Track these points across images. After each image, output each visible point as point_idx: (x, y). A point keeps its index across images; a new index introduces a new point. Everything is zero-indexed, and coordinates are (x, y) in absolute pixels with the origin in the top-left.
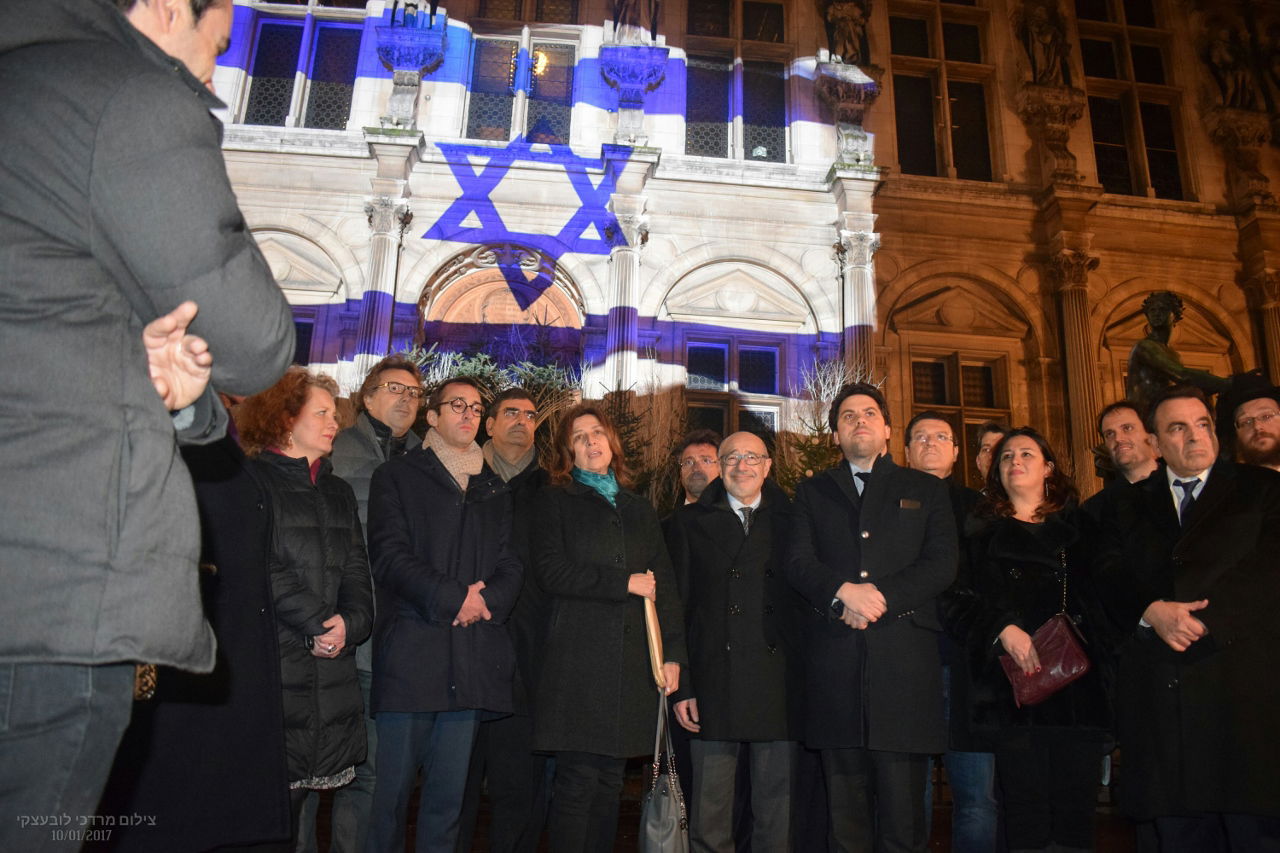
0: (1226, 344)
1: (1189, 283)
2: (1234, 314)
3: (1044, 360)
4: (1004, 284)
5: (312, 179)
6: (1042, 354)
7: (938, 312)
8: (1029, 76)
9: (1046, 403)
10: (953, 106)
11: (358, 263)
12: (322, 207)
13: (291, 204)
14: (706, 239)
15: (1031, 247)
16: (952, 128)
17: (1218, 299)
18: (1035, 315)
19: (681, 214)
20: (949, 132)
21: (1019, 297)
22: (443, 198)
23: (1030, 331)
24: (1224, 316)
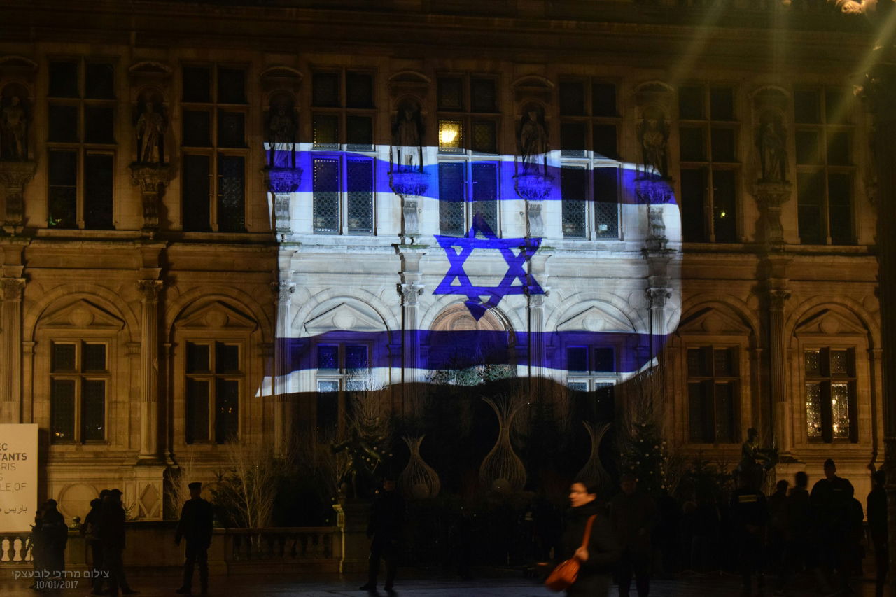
0: (866, 331)
1: (846, 296)
2: (872, 314)
3: (759, 350)
4: (739, 305)
5: (363, 267)
6: (758, 346)
7: (702, 324)
8: (760, 176)
9: (759, 373)
10: (714, 191)
11: (394, 316)
12: (372, 283)
13: (354, 283)
14: (577, 290)
15: (755, 283)
16: (714, 209)
17: (863, 305)
18: (755, 322)
19: (563, 277)
20: (712, 211)
21: (748, 313)
22: (437, 275)
23: (753, 332)
24: (865, 316)
